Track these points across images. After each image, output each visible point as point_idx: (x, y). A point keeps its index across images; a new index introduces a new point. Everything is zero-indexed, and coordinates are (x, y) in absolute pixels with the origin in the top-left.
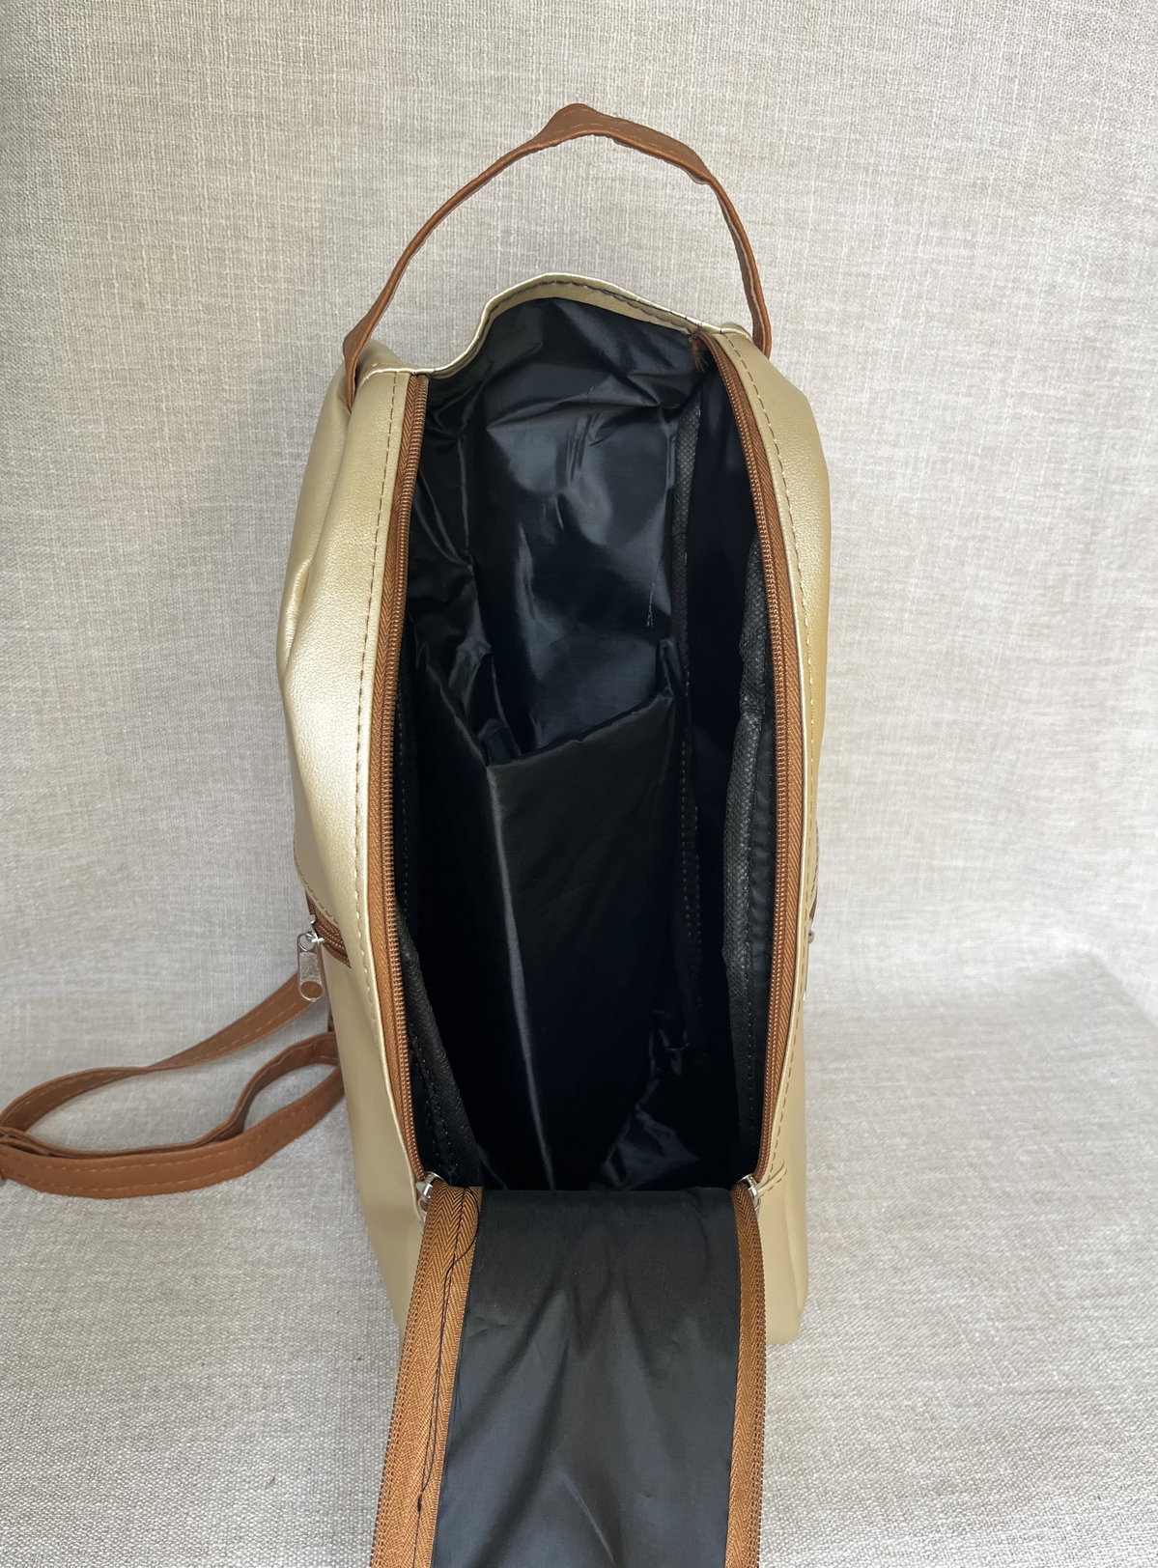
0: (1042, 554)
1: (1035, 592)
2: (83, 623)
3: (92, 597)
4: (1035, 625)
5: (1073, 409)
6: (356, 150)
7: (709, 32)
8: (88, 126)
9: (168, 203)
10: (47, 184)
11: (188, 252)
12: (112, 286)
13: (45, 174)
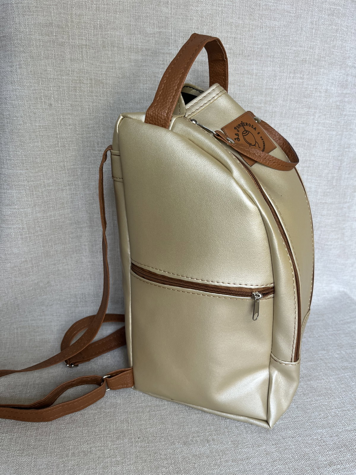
0: (326, 171)
1: (325, 182)
2: (35, 206)
3: (37, 198)
4: (325, 192)
5: (334, 126)
6: (116, 55)
7: (223, 16)
8: (33, 49)
9: (59, 73)
10: (20, 68)
11: (65, 88)
12: (42, 99)
13: (19, 65)
